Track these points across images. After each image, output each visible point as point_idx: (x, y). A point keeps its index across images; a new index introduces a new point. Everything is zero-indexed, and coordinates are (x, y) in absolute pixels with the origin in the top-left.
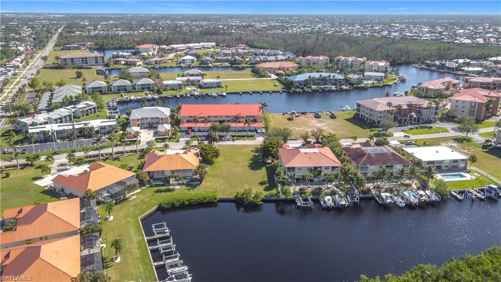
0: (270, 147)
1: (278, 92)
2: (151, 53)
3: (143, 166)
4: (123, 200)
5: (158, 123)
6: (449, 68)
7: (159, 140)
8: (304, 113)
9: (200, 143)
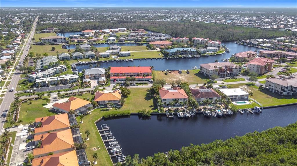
0: (155, 89)
1: (161, 58)
2: (91, 35)
3: (94, 98)
4: (86, 115)
5: (99, 76)
6: (254, 44)
7: (100, 86)
8: (173, 71)
9: (121, 87)
